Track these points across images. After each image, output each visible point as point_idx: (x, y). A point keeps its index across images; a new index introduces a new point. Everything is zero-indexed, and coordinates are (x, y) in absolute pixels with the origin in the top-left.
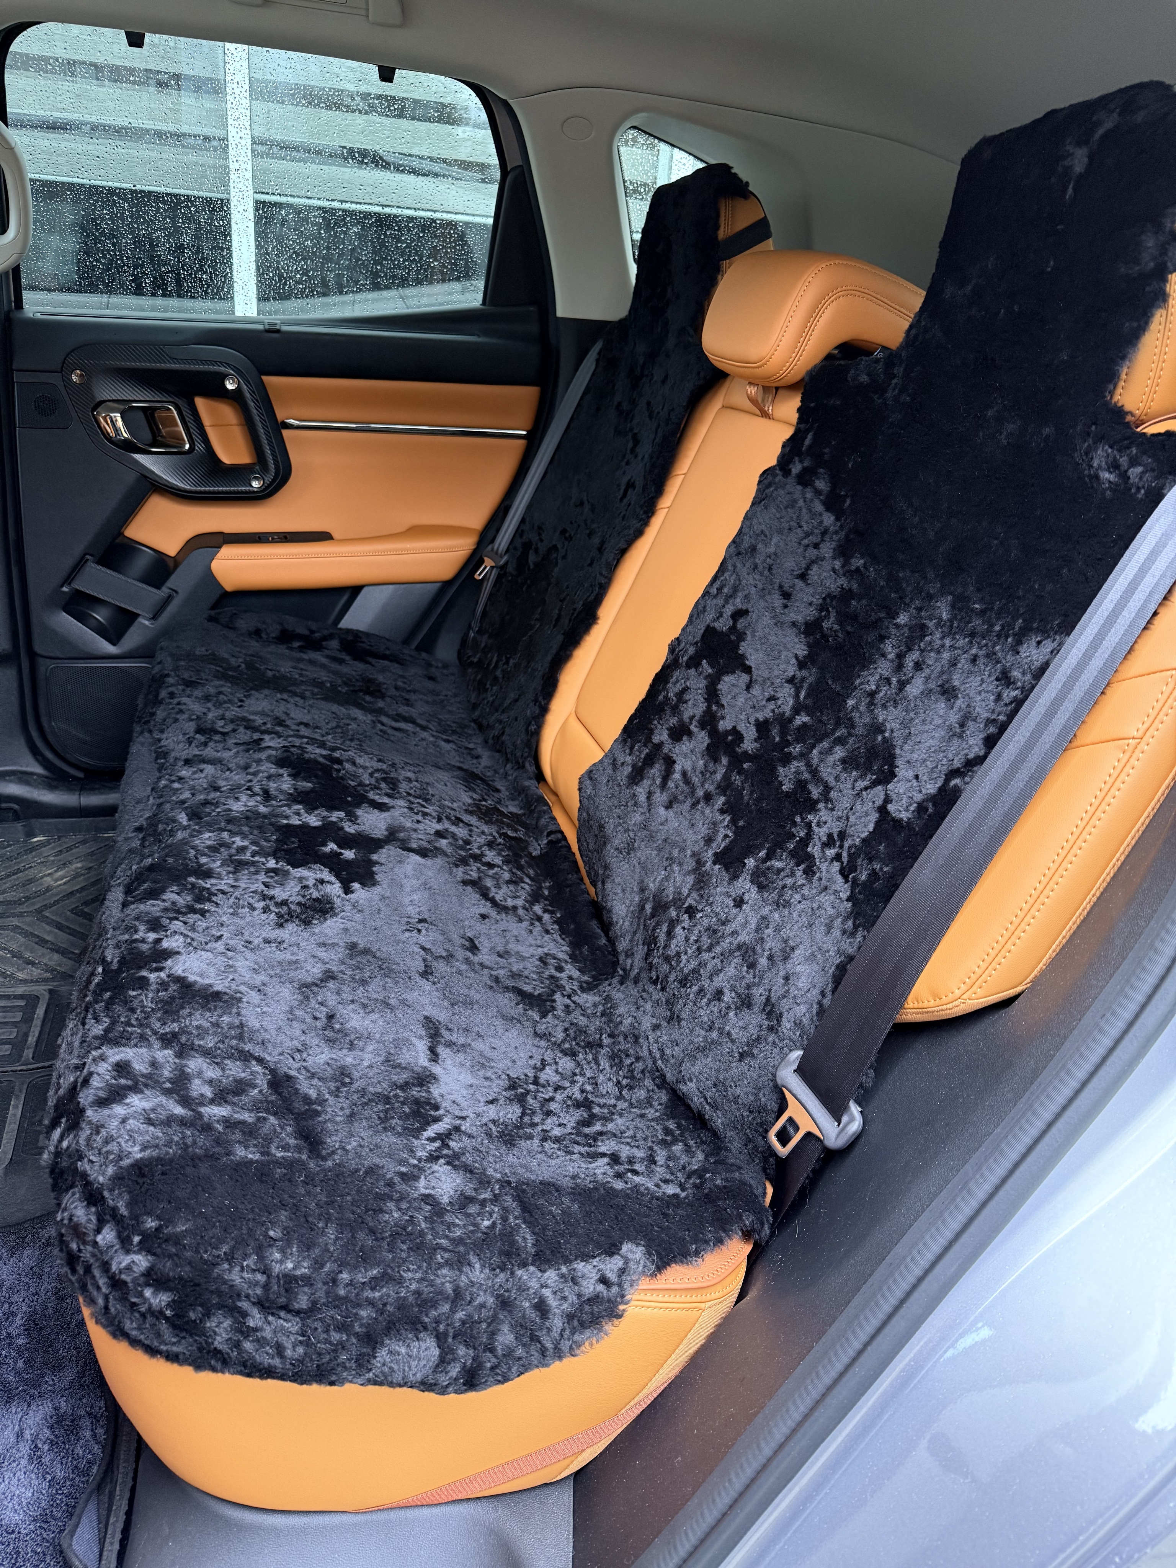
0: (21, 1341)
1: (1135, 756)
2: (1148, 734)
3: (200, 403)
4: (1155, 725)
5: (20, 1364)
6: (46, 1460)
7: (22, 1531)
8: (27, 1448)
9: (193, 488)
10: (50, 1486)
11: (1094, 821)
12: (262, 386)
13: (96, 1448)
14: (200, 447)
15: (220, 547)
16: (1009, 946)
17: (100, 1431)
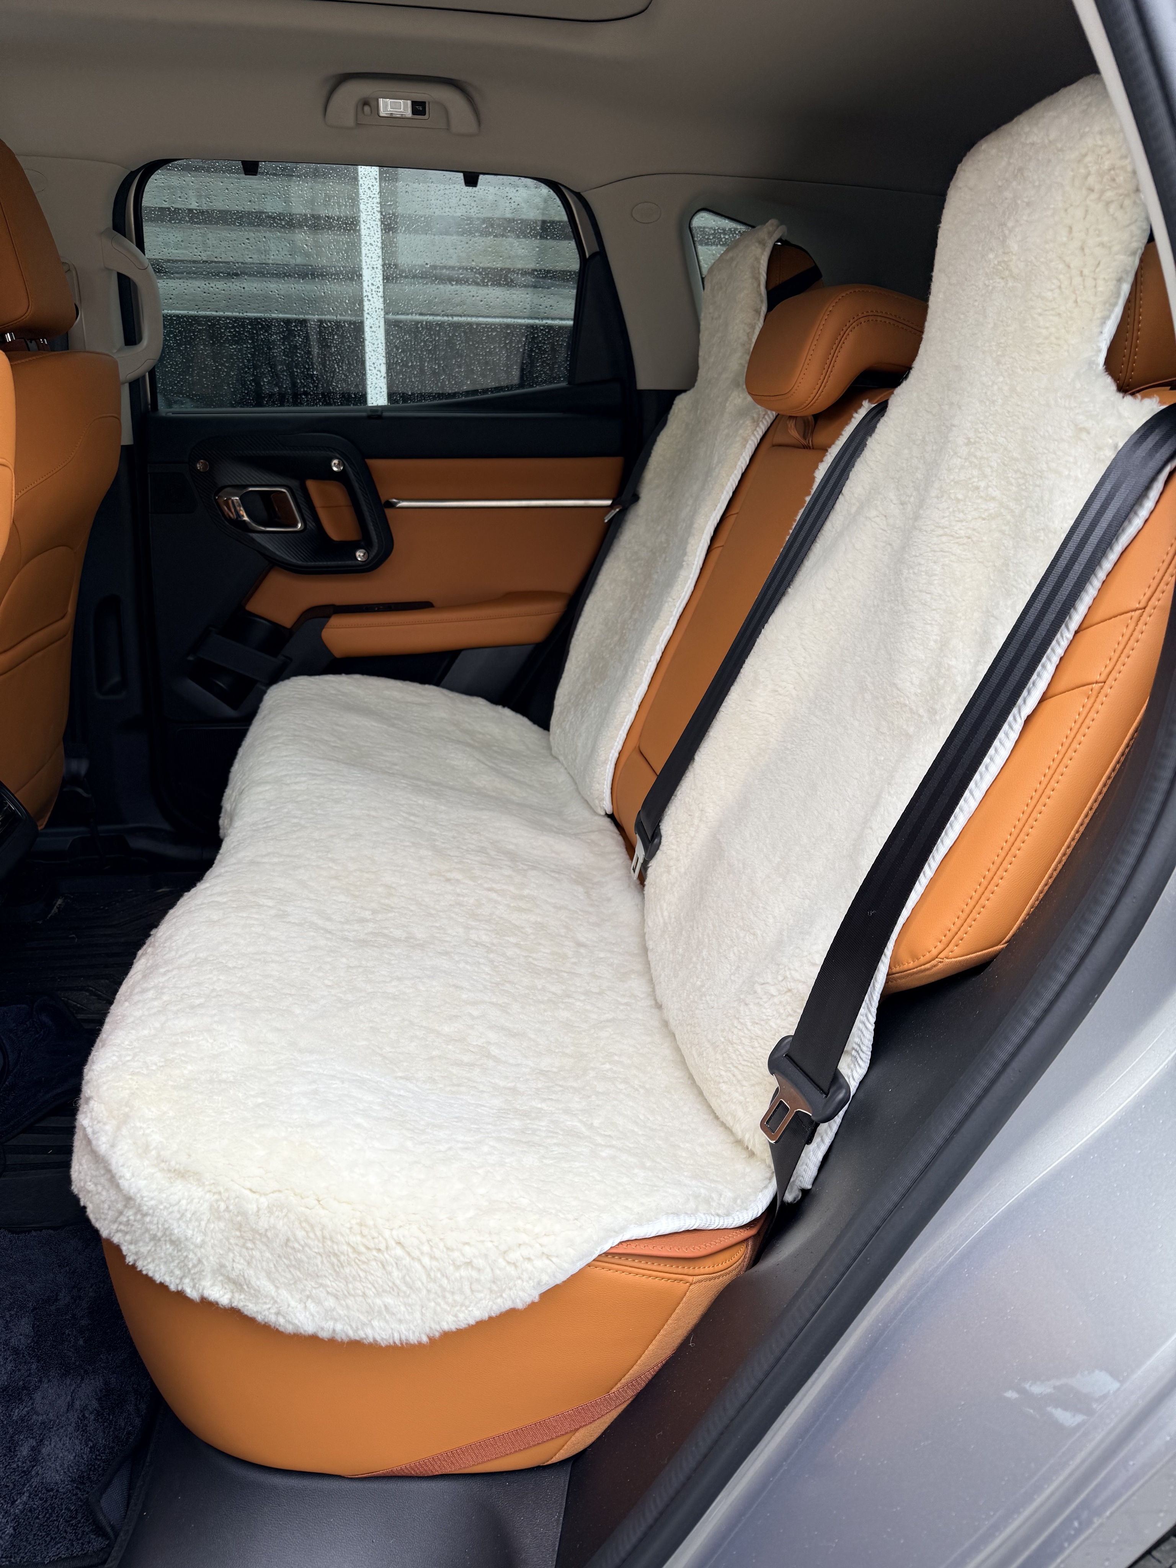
0: (83, 1322)
1: (1099, 701)
2: (1111, 677)
3: (311, 485)
4: (1117, 668)
5: (81, 1342)
6: (91, 1428)
7: (61, 1490)
8: (76, 1416)
9: (304, 564)
10: (91, 1452)
11: (1062, 769)
12: (367, 467)
13: (137, 1421)
14: (311, 525)
15: (329, 617)
16: (983, 901)
17: (143, 1406)
